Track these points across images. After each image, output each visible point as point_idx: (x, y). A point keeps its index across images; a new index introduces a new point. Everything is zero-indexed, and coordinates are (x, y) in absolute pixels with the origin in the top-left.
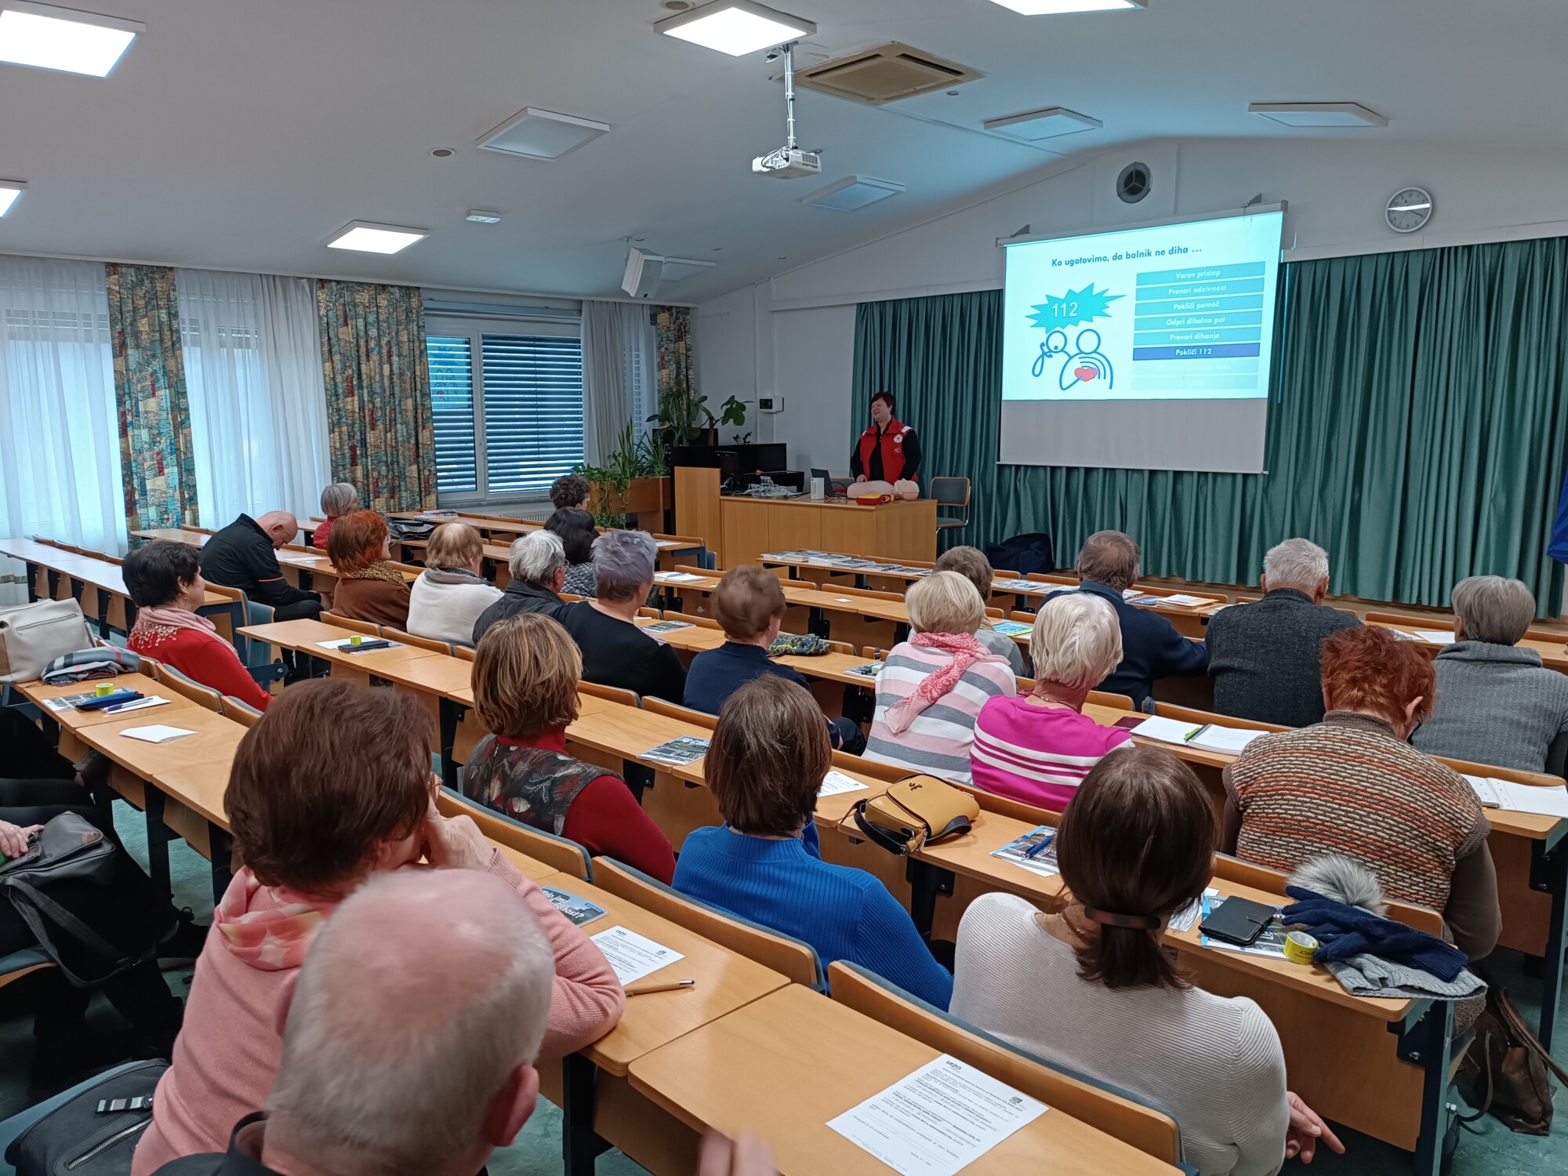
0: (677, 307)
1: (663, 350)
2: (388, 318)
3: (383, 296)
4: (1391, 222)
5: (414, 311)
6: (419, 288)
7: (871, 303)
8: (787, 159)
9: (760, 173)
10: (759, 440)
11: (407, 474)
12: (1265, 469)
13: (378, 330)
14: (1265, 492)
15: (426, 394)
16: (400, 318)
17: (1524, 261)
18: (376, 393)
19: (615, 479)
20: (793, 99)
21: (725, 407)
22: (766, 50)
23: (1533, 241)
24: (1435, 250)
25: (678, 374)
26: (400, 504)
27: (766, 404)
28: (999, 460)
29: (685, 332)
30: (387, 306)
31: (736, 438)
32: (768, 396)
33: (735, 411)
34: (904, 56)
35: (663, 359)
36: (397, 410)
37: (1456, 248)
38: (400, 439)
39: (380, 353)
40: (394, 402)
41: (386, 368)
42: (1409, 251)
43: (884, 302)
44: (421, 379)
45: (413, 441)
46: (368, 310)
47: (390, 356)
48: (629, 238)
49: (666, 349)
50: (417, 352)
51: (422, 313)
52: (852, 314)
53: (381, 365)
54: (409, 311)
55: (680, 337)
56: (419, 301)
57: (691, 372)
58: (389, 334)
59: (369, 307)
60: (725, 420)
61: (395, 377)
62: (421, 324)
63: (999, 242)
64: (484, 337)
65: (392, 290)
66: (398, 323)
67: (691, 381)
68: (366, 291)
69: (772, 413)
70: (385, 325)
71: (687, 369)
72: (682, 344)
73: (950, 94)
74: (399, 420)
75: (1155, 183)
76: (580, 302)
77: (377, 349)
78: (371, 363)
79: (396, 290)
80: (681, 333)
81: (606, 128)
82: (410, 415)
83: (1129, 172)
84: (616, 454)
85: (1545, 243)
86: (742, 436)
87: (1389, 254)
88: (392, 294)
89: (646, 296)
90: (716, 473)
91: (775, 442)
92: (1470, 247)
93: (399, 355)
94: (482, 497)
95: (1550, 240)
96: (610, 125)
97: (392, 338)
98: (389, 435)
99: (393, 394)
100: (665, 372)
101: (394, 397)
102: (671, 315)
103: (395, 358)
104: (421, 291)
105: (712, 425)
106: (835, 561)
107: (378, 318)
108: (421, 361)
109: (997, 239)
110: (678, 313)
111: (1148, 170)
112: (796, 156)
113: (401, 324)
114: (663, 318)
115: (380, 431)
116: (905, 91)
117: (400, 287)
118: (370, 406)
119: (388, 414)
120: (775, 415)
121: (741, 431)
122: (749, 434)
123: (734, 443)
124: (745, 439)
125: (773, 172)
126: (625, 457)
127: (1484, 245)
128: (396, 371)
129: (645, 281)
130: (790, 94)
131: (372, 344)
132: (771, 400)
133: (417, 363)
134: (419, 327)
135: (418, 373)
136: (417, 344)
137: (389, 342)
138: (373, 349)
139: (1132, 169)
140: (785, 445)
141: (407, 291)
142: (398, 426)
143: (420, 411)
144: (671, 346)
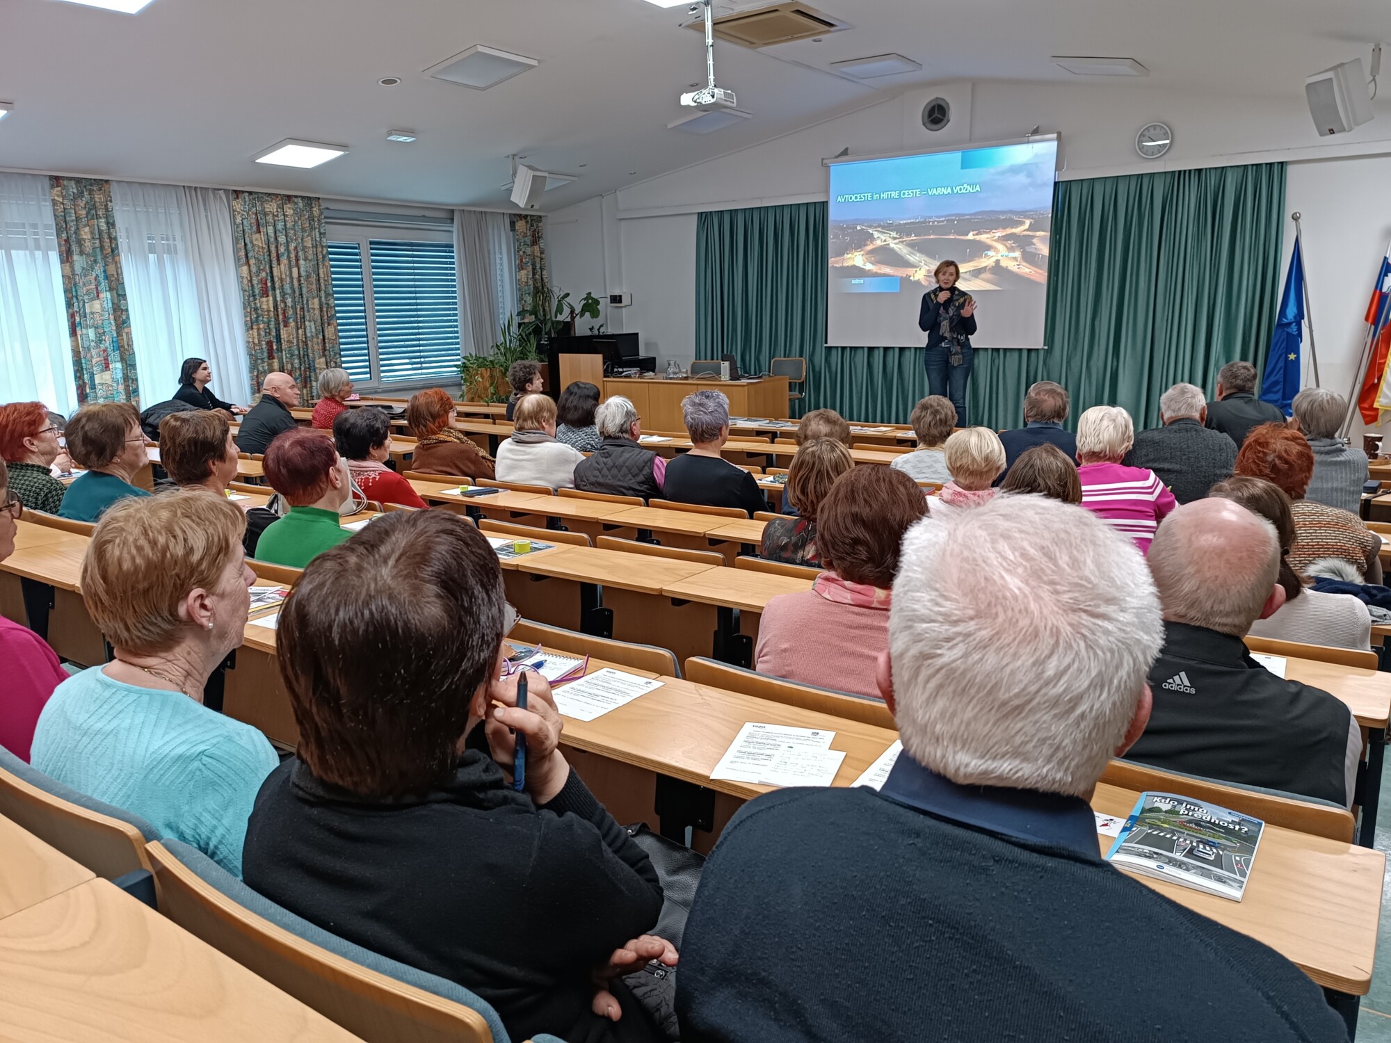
0: (531, 216)
1: (521, 253)
2: (294, 225)
3: (289, 206)
4: (1140, 149)
5: (316, 219)
6: (319, 198)
7: (711, 212)
8: (713, 96)
9: (688, 107)
10: (610, 330)
11: (317, 366)
12: (1045, 345)
13: (286, 236)
15: (329, 294)
16: (305, 226)
17: (1240, 181)
18: (287, 294)
20: (712, 46)
21: (583, 302)
23: (1246, 166)
24: (1173, 172)
25: (534, 274)
26: (311, 393)
27: (616, 299)
28: (826, 343)
29: (539, 237)
30: (292, 215)
31: (591, 329)
32: (617, 293)
33: (591, 306)
34: (798, 12)
35: (521, 261)
36: (306, 309)
37: (1190, 171)
38: (309, 335)
39: (289, 257)
40: (303, 301)
41: (295, 270)
42: (1154, 173)
43: (722, 212)
44: (325, 280)
45: (321, 337)
46: (276, 218)
47: (297, 260)
48: (514, 155)
49: (524, 252)
50: (320, 256)
51: (323, 221)
52: (693, 222)
53: (290, 268)
54: (311, 219)
55: (535, 242)
56: (320, 210)
57: (544, 273)
58: (296, 240)
59: (277, 216)
60: (582, 313)
61: (302, 279)
62: (322, 231)
63: (825, 162)
64: (371, 243)
65: (296, 200)
66: (303, 230)
67: (546, 280)
68: (274, 201)
69: (621, 307)
70: (292, 232)
71: (542, 269)
72: (536, 248)
73: (815, 41)
74: (307, 318)
75: (953, 114)
76: (452, 211)
77: (286, 254)
78: (282, 266)
79: (299, 200)
80: (536, 239)
81: (534, 63)
82: (317, 312)
83: (932, 105)
84: (499, 344)
85: (1255, 167)
86: (596, 328)
87: (1138, 175)
88: (296, 204)
90: (598, 358)
91: (626, 330)
92: (1200, 171)
93: (306, 259)
94: (376, 385)
95: (1258, 166)
96: (539, 61)
97: (299, 244)
98: (300, 331)
99: (301, 295)
100: (524, 272)
101: (302, 297)
102: (527, 222)
103: (302, 262)
104: (320, 201)
105: (573, 318)
107: (285, 225)
108: (323, 265)
109: (823, 159)
110: (532, 220)
111: (948, 104)
112: (719, 92)
113: (306, 231)
114: (520, 225)
115: (292, 328)
116: (778, 39)
117: (303, 198)
118: (282, 305)
119: (298, 312)
120: (624, 309)
121: (596, 323)
122: (601, 326)
123: (589, 333)
124: (599, 330)
125: (701, 107)
126: (505, 348)
127: (1210, 169)
128: (303, 274)
129: (533, 194)
130: (710, 41)
131: (282, 249)
132: (620, 296)
133: (321, 266)
134: (320, 234)
135: (322, 275)
136: (319, 249)
137: (296, 248)
138: (283, 254)
139: (934, 103)
140: (637, 334)
141: (309, 201)
142: (307, 323)
143: (325, 309)
144: (529, 250)
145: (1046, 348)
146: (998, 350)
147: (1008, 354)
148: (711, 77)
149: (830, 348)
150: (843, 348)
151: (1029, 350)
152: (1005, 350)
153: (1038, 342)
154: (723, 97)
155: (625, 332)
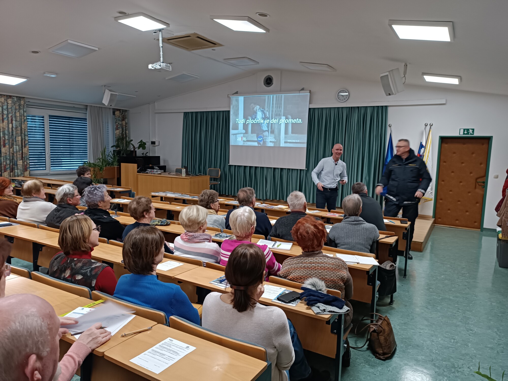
0: (122, 110)
1: (117, 123)
2: (11, 107)
3: (10, 99)
4: (338, 98)
5: (22, 105)
6: (24, 98)
7: (188, 112)
8: (160, 66)
9: (151, 69)
10: (151, 155)
11: (18, 163)
12: (306, 168)
13: (8, 111)
14: (306, 175)
15: (26, 135)
16: (17, 108)
17: (372, 112)
18: (6, 134)
19: (99, 167)
20: (162, 47)
21: (139, 144)
22: (153, 30)
23: (374, 107)
24: (349, 107)
25: (123, 132)
26: (15, 174)
27: (153, 143)
28: (229, 163)
29: (125, 118)
30: (11, 103)
31: (143, 154)
32: (154, 140)
33: (142, 145)
34: (198, 37)
35: (117, 126)
36: (14, 140)
37: (355, 107)
38: (15, 151)
39: (8, 120)
40: (13, 137)
41: (10, 125)
42: (343, 107)
43: (193, 112)
44: (24, 130)
45: (21, 152)
47: (12, 120)
48: (105, 86)
49: (118, 123)
50: (23, 120)
51: (25, 106)
52: (182, 116)
53: (8, 124)
54: (20, 105)
55: (123, 119)
56: (24, 102)
57: (127, 131)
58: (12, 113)
59: (4, 103)
60: (139, 148)
61: (13, 128)
62: (25, 110)
63: (229, 96)
64: (50, 116)
65: (13, 97)
66: (16, 109)
67: (127, 134)
68: (3, 97)
69: (155, 146)
70: (10, 110)
71: (126, 130)
72: (124, 122)
73: (213, 50)
74: (15, 144)
75: (274, 81)
76: (87, 106)
77: (7, 118)
78: (4, 123)
79: (15, 98)
80: (124, 119)
81: (97, 49)
82: (20, 142)
83: (267, 78)
84: (100, 158)
85: (377, 107)
86: (145, 153)
87: (338, 108)
88: (13, 99)
89: (111, 105)
90: (136, 165)
91: (156, 155)
92: (358, 107)
93: (16, 121)
94: (48, 172)
95: (378, 107)
96: (99, 48)
97: (13, 114)
98: (11, 149)
99: (12, 135)
100: (118, 131)
101: (13, 136)
102: (120, 112)
103: (14, 122)
104: (25, 98)
105: (134, 149)
106: (176, 195)
107: (7, 107)
108: (24, 124)
109: (228, 95)
110: (123, 111)
111: (272, 78)
112: (163, 65)
113: (17, 110)
114: (117, 113)
115: (7, 148)
116: (199, 48)
117: (17, 97)
118: (4, 139)
119: (11, 141)
120: (156, 147)
121: (145, 151)
122: (147, 153)
123: (142, 155)
124: (146, 154)
125: (156, 69)
126: (103, 159)
127: (362, 107)
128: (14, 126)
129: (111, 101)
130: (161, 45)
131: (5, 116)
132: (155, 142)
133: (23, 124)
134: (24, 111)
135: (23, 127)
136: (23, 117)
137: (12, 116)
138: (5, 118)
139: (268, 77)
140: (159, 157)
141: (19, 98)
142: (14, 146)
143: (23, 141)
144: (120, 123)
145: (306, 169)
146: (290, 169)
147: (293, 171)
148: (162, 59)
149: (230, 166)
150: (235, 166)
151: (301, 170)
152: (292, 169)
153: (303, 167)
154: (165, 67)
155: (156, 156)
